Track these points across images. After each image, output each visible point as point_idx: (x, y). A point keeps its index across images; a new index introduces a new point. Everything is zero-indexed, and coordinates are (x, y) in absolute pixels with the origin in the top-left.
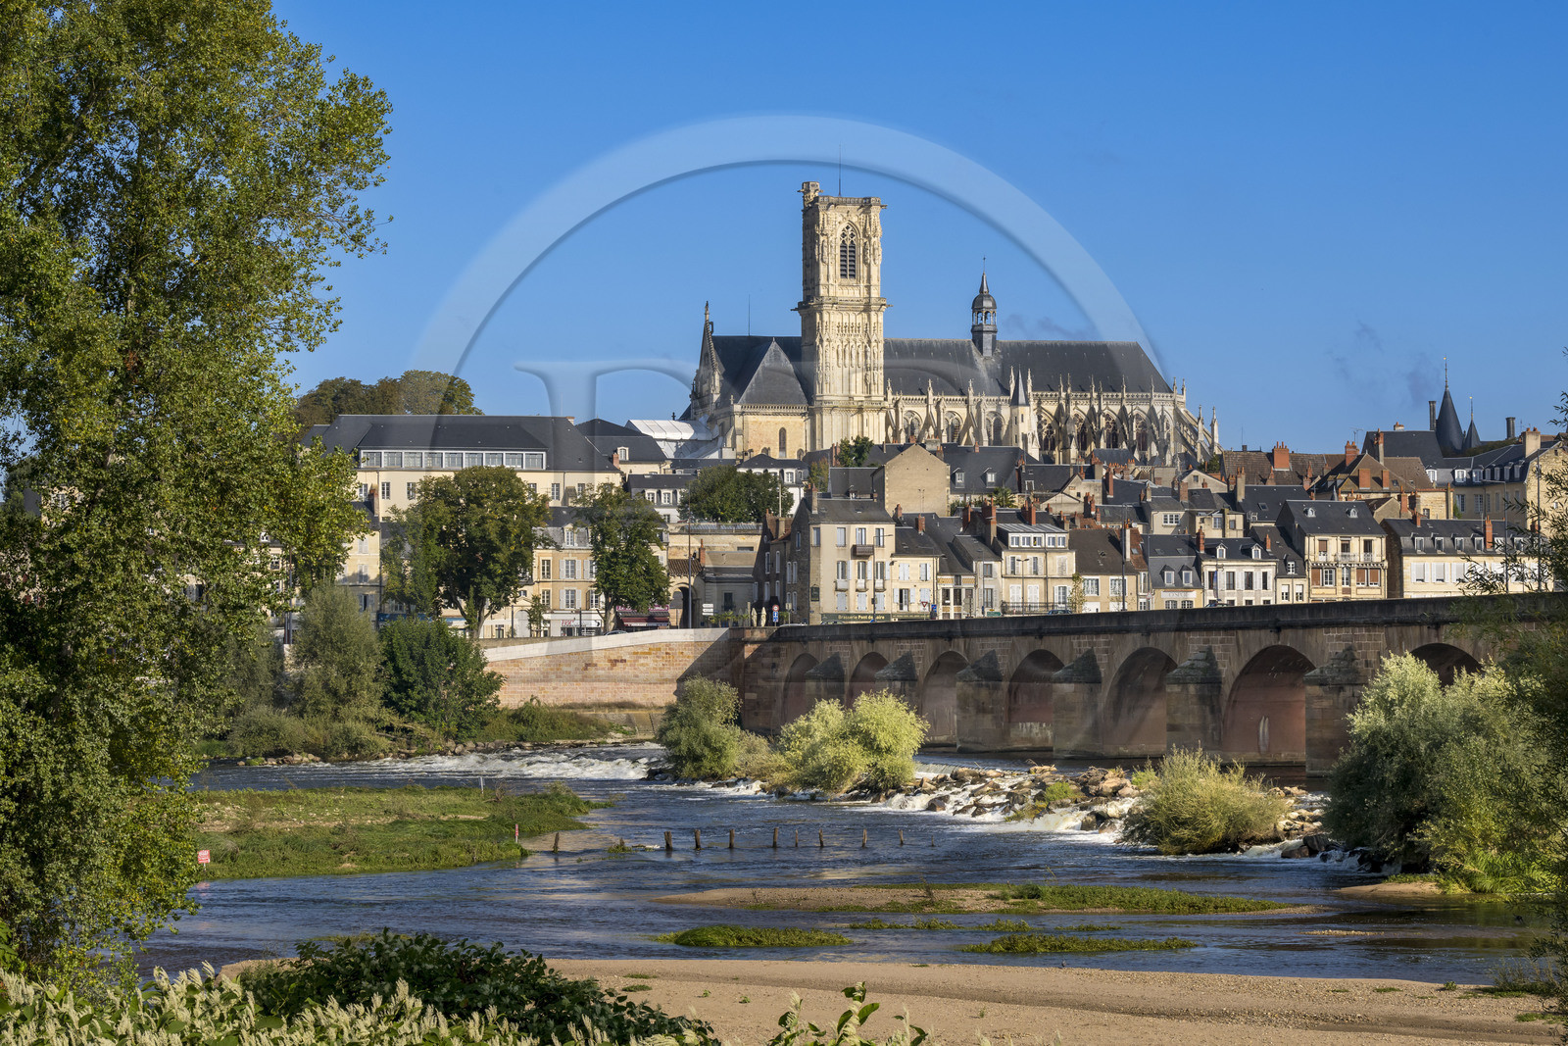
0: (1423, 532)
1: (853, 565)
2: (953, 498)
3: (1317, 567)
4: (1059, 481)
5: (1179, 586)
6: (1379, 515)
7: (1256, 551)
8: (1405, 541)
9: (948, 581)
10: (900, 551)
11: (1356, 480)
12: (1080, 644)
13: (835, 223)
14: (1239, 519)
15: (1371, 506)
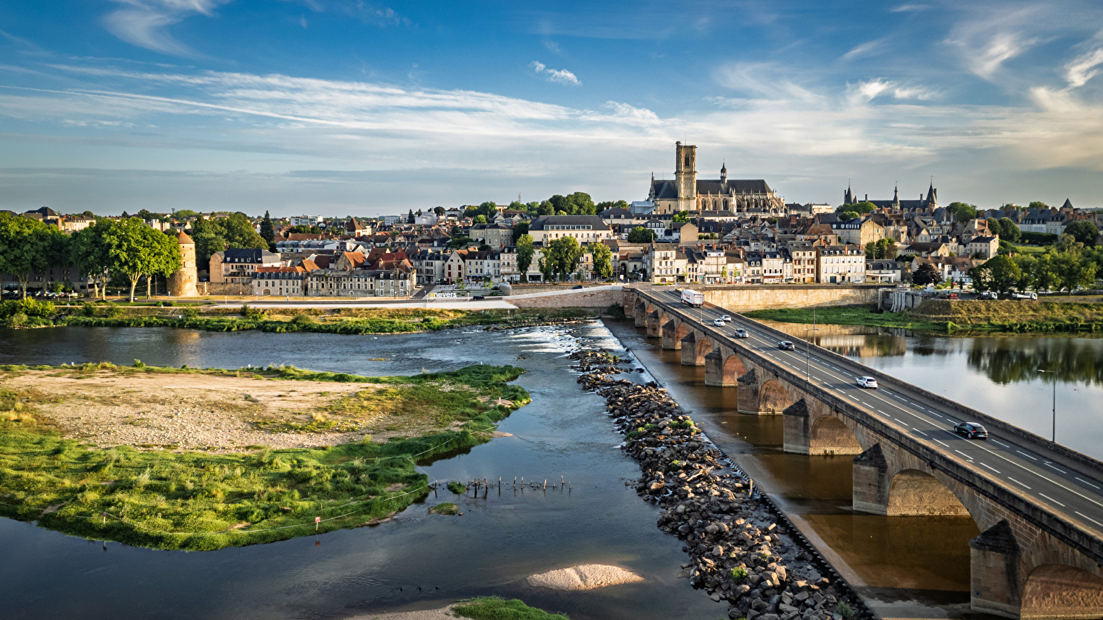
0: (827, 250)
1: (664, 262)
2: (699, 235)
3: (795, 261)
5: (756, 266)
6: (815, 244)
7: (778, 256)
9: (691, 266)
10: (677, 258)
13: (684, 152)
14: (775, 245)
15: (813, 241)
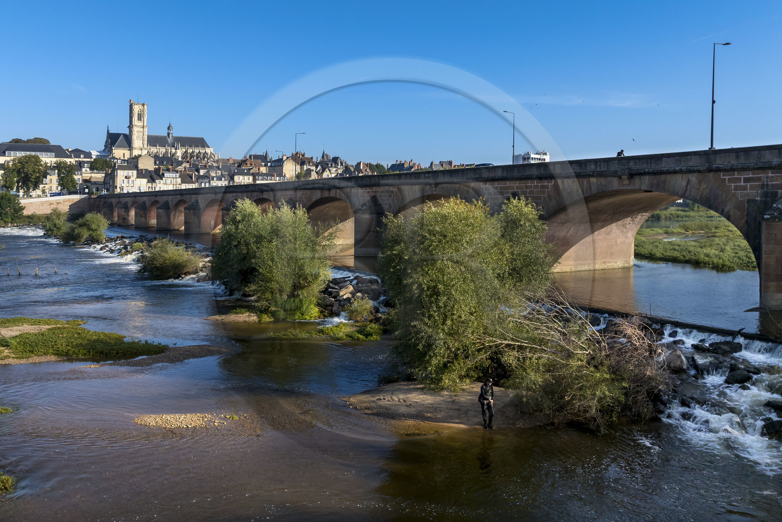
0: (261, 176)
1: (126, 180)
2: (155, 167)
4: (180, 163)
6: (251, 171)
7: (223, 179)
8: (257, 177)
9: (150, 185)
10: (138, 177)
11: (246, 164)
12: (165, 198)
13: (137, 109)
14: (220, 172)
15: (250, 169)
